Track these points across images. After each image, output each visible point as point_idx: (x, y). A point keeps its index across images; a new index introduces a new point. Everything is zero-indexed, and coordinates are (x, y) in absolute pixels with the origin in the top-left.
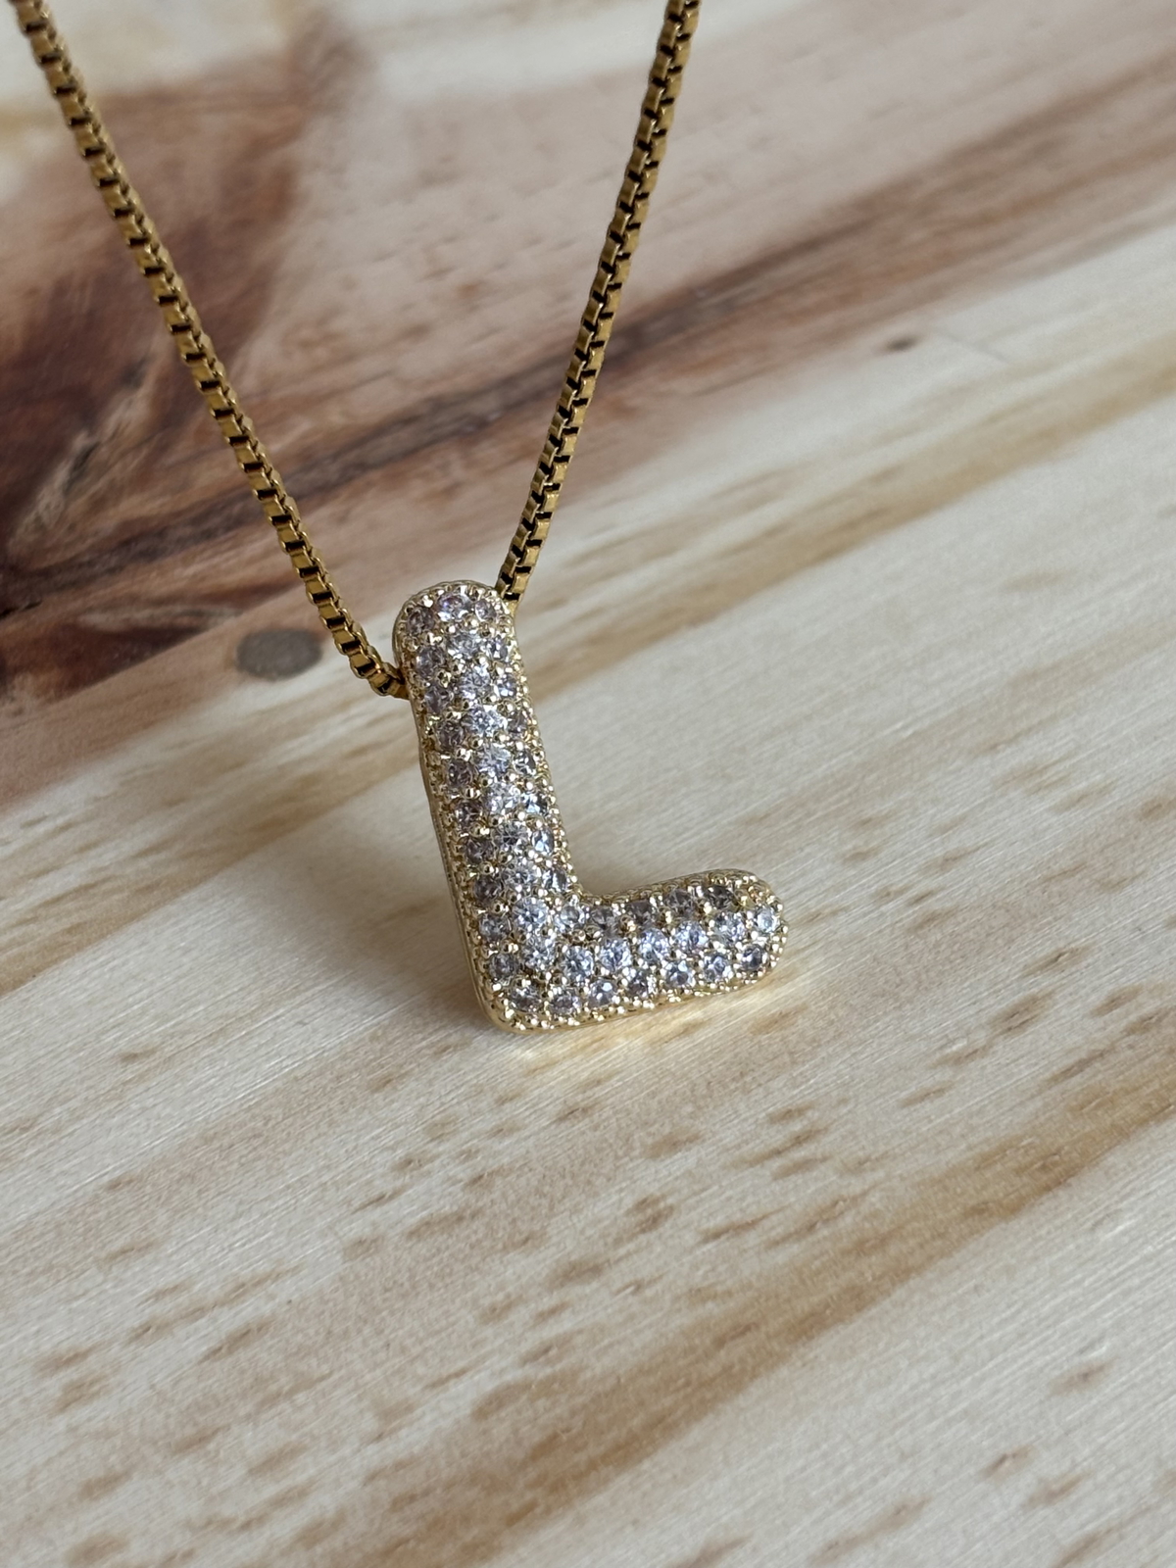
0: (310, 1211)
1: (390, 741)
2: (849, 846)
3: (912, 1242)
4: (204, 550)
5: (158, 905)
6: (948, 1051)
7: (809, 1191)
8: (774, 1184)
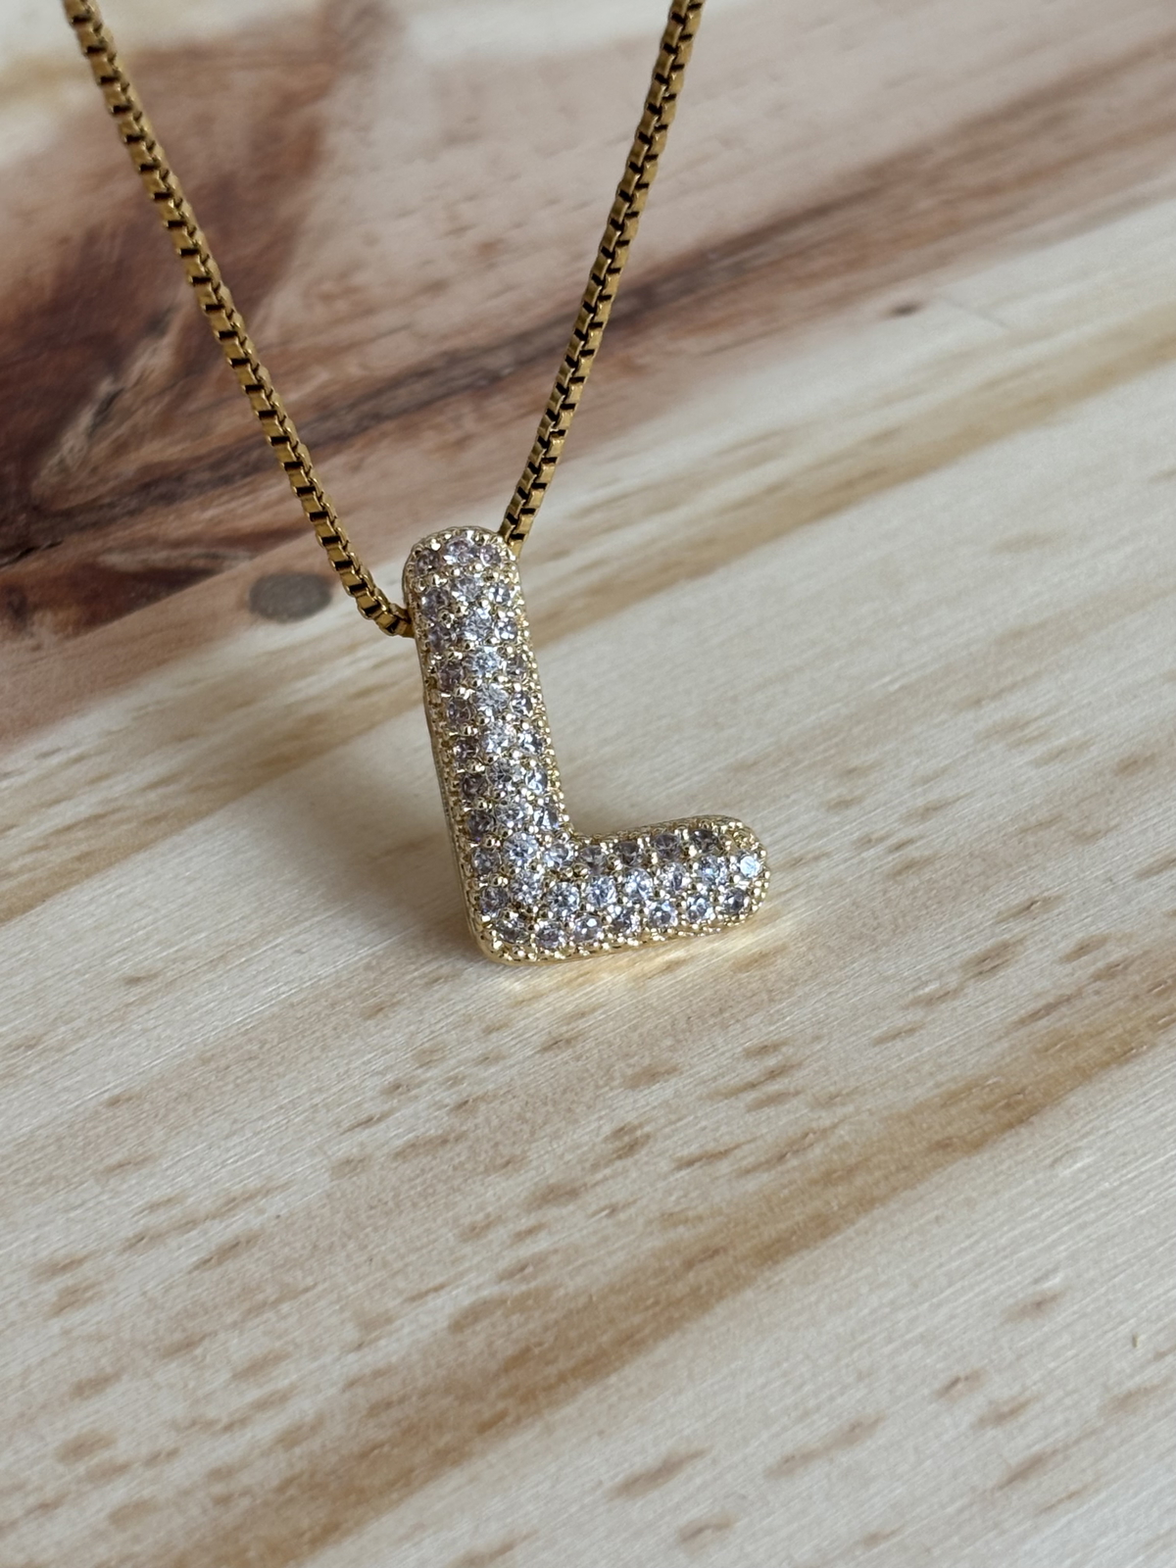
0: (301, 1131)
1: (394, 684)
2: (834, 794)
3: (878, 1174)
4: (221, 495)
5: (165, 835)
6: (921, 992)
7: (781, 1123)
8: (747, 1115)
